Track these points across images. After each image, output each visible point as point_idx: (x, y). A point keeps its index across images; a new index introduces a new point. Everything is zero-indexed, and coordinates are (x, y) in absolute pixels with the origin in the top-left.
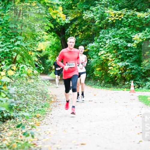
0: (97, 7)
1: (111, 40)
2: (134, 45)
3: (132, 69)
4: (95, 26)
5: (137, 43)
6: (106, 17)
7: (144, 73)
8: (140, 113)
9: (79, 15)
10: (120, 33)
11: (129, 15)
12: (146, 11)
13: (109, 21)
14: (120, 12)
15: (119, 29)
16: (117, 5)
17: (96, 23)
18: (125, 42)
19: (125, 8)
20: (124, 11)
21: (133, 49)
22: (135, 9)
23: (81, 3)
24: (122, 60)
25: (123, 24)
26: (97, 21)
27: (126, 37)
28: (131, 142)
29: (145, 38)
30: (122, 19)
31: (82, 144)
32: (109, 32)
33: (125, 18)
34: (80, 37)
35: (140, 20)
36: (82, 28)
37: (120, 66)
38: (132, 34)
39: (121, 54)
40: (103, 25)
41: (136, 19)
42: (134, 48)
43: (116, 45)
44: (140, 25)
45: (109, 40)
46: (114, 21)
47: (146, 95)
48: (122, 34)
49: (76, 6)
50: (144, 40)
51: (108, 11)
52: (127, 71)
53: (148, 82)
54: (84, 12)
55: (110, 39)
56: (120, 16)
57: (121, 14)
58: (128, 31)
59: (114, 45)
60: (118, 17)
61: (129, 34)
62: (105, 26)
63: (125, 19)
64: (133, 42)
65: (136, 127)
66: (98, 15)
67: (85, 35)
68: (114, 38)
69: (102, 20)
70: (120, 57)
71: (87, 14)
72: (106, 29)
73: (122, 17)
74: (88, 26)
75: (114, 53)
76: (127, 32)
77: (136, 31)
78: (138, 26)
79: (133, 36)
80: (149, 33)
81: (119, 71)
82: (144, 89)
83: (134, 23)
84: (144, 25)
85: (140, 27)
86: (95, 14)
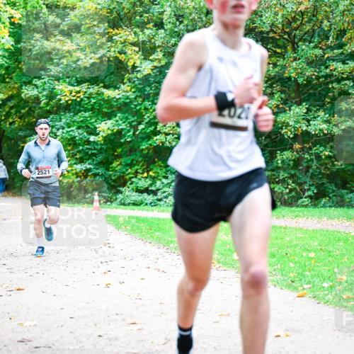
0: (43, 81)
1: (64, 131)
2: (99, 139)
3: (95, 175)
4: (40, 108)
5: (104, 135)
6: (57, 95)
7: (114, 181)
8: (108, 242)
9: (15, 92)
10: (77, 120)
11: (91, 94)
12: (118, 88)
13: (61, 102)
14: (77, 89)
15: (77, 114)
16: (74, 78)
17: (42, 104)
18: (85, 134)
19: (85, 83)
20: (84, 87)
21: (97, 144)
22: (101, 85)
23: (20, 74)
24: (81, 161)
25: (83, 107)
26: (44, 101)
27: (88, 127)
28: (93, 285)
29: (116, 128)
30: (82, 100)
31: (18, 290)
32: (61, 119)
33: (86, 97)
34: (16, 125)
35: (108, 101)
36: (20, 112)
37: (78, 170)
38: (96, 121)
39: (79, 152)
40: (53, 108)
41: (103, 100)
42: (99, 143)
43: (71, 138)
44: (108, 109)
45: (61, 130)
46: (70, 102)
47: (117, 214)
48: (82, 121)
49: (11, 78)
50: (115, 131)
51: (61, 87)
52: (89, 178)
53: (120, 195)
54: (24, 87)
55: (63, 128)
56: (79, 95)
57: (79, 92)
58: (91, 117)
59: (69, 137)
60: (74, 96)
61: (92, 121)
62: (55, 109)
63: (86, 99)
64: (98, 134)
65: (102, 262)
66: (45, 93)
67: (24, 122)
68: (69, 127)
69: (50, 100)
70: (78, 157)
71: (28, 90)
72: (56, 114)
73: (82, 97)
74: (30, 109)
75: (69, 151)
76: (89, 119)
77: (102, 118)
78: (105, 110)
79: (97, 126)
80: (121, 120)
81: (77, 177)
82: (114, 205)
83: (100, 105)
84: (114, 109)
85: (109, 111)
86: (40, 90)
